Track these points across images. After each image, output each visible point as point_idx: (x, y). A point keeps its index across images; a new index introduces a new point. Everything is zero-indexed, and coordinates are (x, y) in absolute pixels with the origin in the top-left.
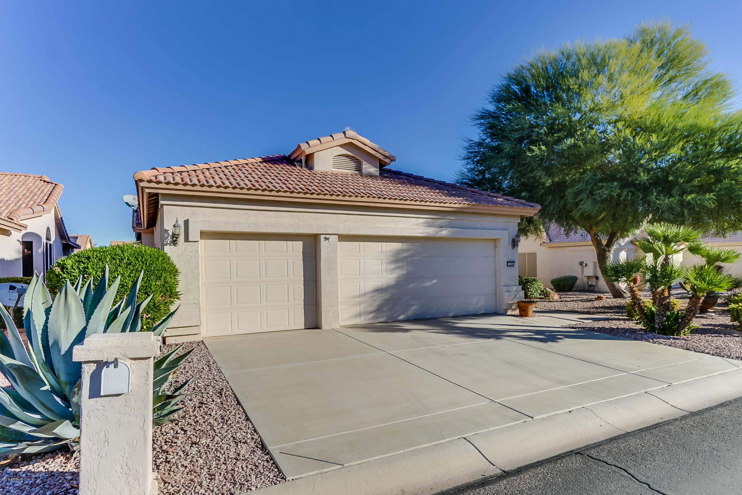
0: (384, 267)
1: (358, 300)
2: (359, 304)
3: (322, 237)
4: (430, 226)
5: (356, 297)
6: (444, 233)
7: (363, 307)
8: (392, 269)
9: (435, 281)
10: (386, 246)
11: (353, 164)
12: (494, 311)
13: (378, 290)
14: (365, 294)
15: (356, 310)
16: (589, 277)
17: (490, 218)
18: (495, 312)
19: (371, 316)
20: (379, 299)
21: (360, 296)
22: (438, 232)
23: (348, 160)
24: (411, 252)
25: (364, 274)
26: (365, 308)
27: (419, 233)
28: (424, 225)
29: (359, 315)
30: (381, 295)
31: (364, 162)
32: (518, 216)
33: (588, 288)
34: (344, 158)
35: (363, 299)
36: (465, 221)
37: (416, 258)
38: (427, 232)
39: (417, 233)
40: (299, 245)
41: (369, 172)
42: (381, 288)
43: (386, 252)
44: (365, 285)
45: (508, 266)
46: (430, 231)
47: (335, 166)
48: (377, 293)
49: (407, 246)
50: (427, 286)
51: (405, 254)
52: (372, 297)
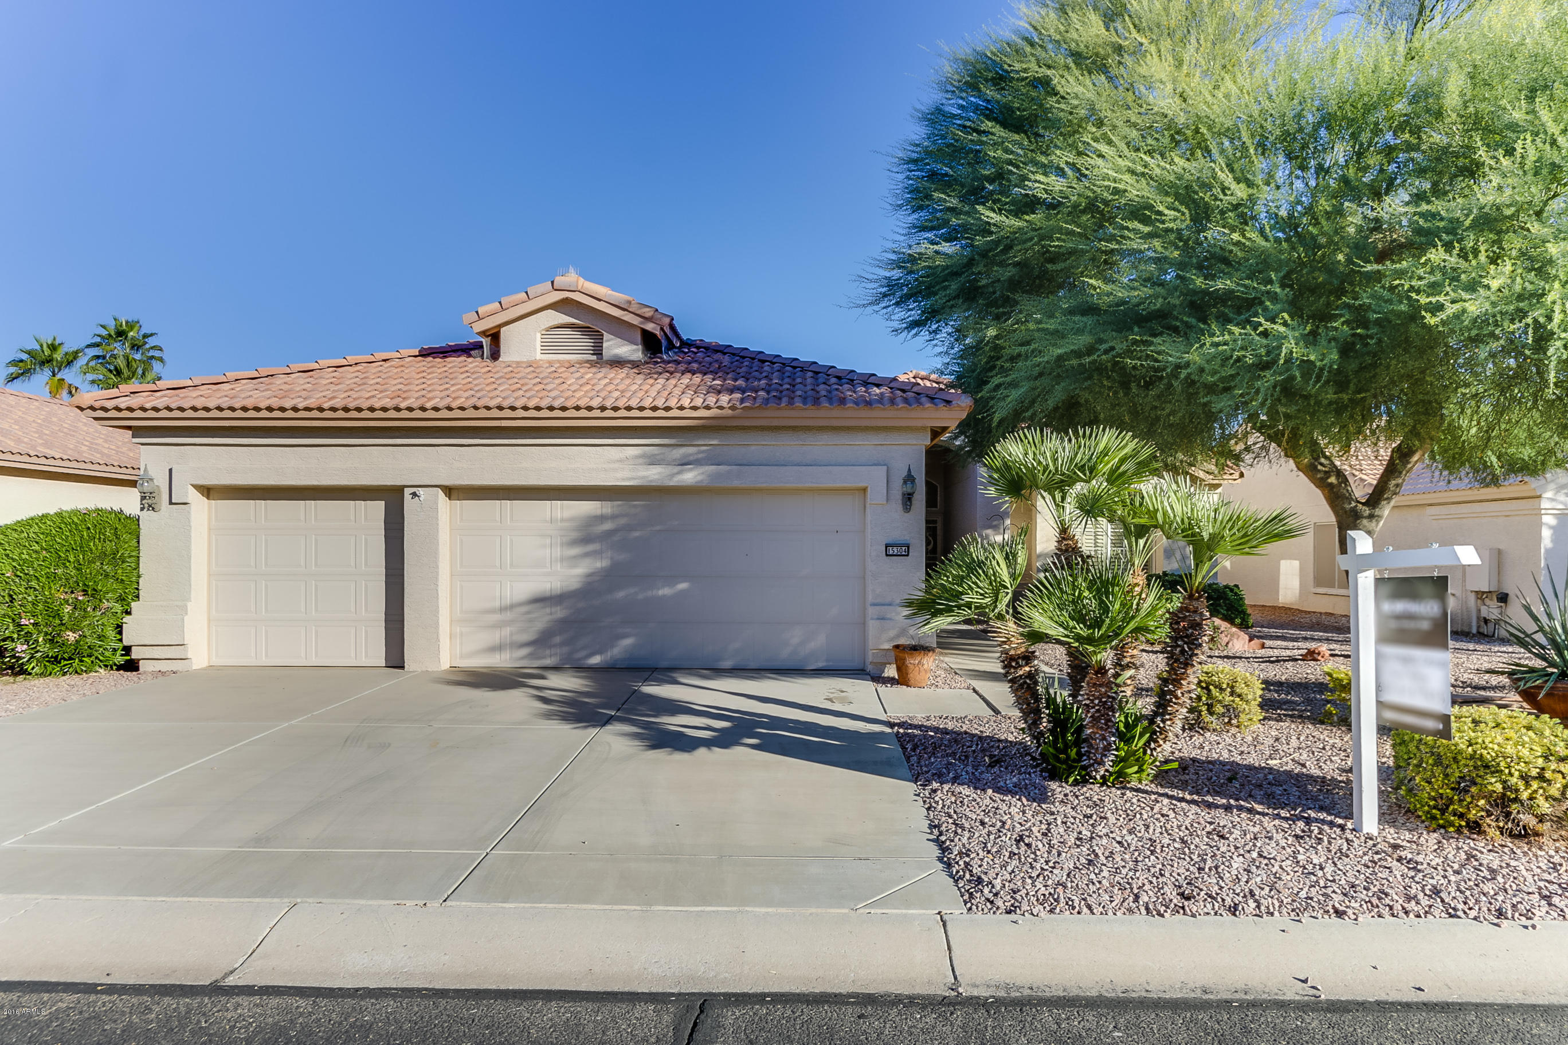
0: (558, 552)
1: (497, 617)
2: (499, 625)
3: (407, 492)
4: (653, 461)
5: (492, 611)
6: (690, 477)
7: (507, 631)
8: (575, 557)
9: (683, 586)
10: (562, 508)
11: (587, 342)
12: (856, 664)
13: (540, 600)
14: (512, 607)
15: (495, 637)
16: (1480, 595)
17: (826, 438)
18: (861, 667)
19: (525, 651)
20: (544, 618)
21: (502, 609)
22: (673, 475)
23: (576, 334)
24: (623, 521)
25: (511, 565)
26: (511, 634)
27: (623, 480)
28: (641, 461)
29: (498, 648)
30: (548, 610)
31: (606, 336)
32: (923, 428)
33: (1479, 627)
34: (568, 331)
35: (508, 615)
36: (753, 448)
37: (637, 534)
38: (643, 477)
39: (618, 480)
40: (378, 508)
41: (616, 356)
42: (548, 594)
43: (562, 520)
44: (511, 587)
45: (887, 555)
46: (653, 475)
47: (546, 349)
48: (538, 605)
49: (612, 507)
50: (664, 596)
51: (608, 526)
52: (528, 613)
